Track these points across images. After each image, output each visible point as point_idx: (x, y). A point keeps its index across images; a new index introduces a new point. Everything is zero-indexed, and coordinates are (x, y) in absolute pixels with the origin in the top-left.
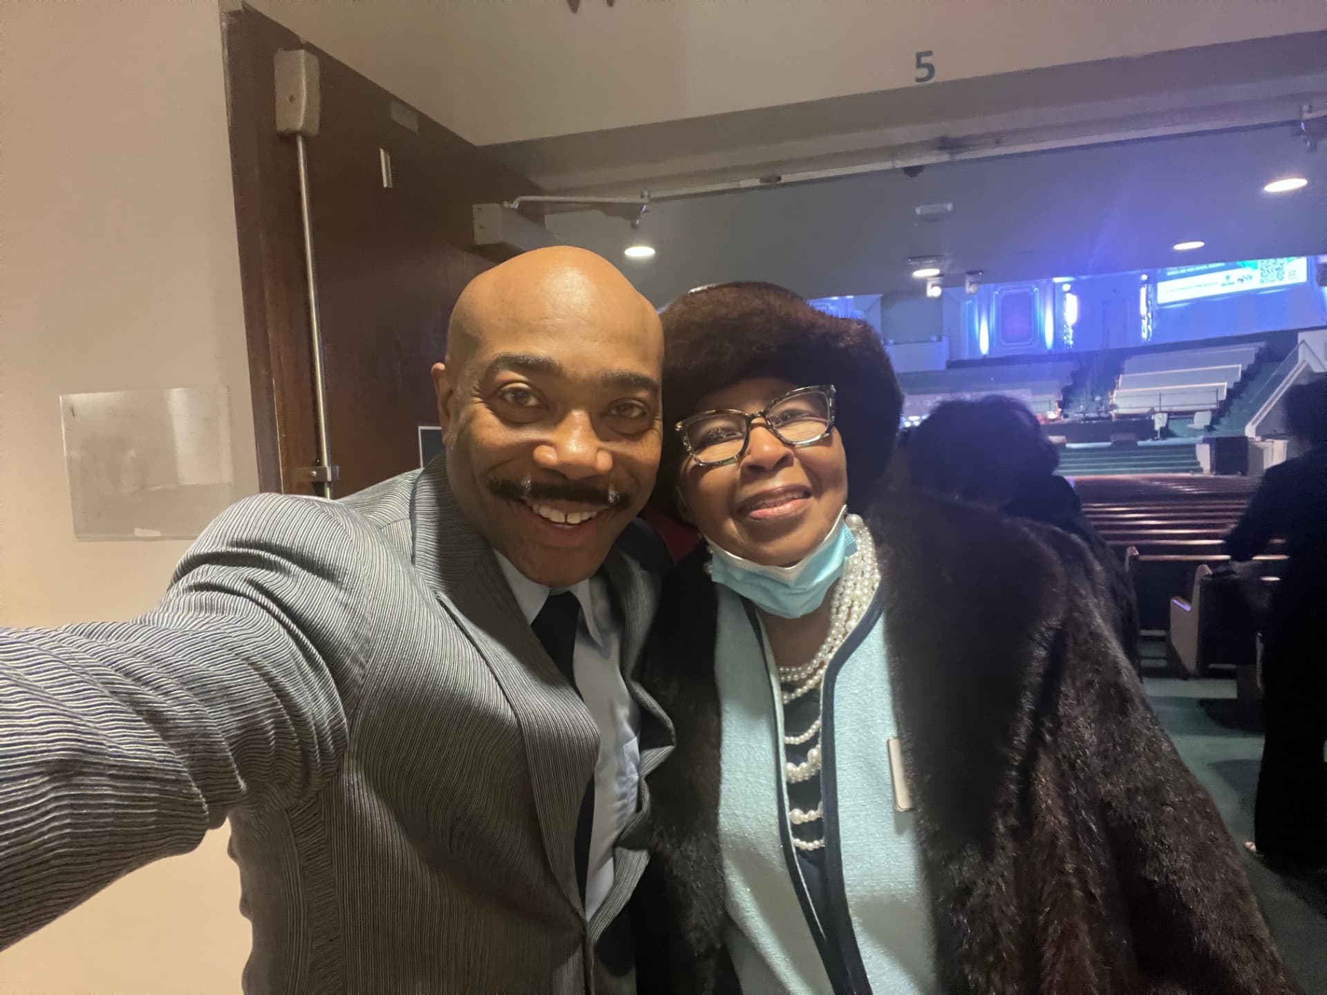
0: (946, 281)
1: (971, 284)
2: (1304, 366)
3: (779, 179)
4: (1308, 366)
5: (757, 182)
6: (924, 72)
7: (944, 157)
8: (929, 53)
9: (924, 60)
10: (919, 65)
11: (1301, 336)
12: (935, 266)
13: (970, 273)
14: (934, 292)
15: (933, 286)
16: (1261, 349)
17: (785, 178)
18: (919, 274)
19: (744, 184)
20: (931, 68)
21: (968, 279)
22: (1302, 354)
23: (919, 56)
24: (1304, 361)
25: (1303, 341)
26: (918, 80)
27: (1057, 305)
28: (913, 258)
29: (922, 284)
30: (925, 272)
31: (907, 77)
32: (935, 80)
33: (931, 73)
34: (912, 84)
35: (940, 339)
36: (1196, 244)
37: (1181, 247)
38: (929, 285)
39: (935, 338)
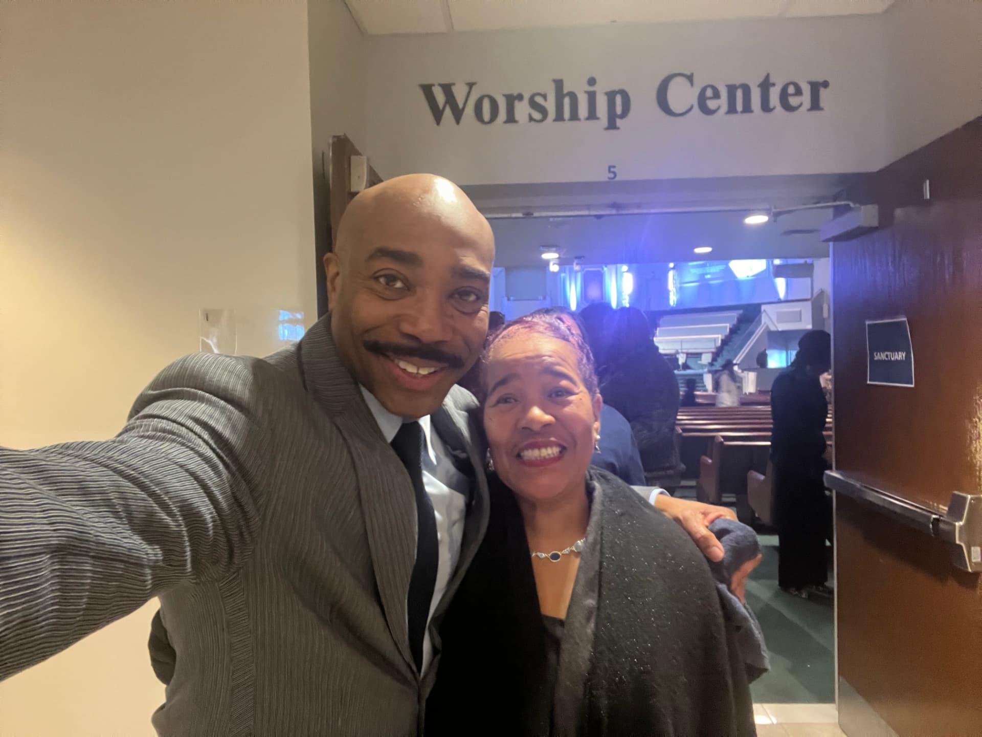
0: (562, 262)
1: (577, 264)
2: (765, 326)
3: (532, 214)
4: (767, 327)
5: (520, 215)
6: (612, 175)
7: (614, 212)
8: (614, 167)
9: (612, 169)
10: (610, 171)
11: (763, 307)
12: (555, 252)
13: (576, 258)
14: (554, 268)
15: (554, 264)
17: (536, 214)
18: (546, 256)
19: (514, 215)
20: (615, 173)
21: (576, 261)
22: (764, 319)
23: (610, 167)
24: (765, 323)
25: (764, 311)
26: (609, 178)
27: (618, 280)
28: (544, 246)
29: (546, 263)
30: (550, 256)
31: (604, 176)
32: (617, 179)
33: (615, 176)
34: (607, 179)
35: (544, 298)
36: (707, 250)
37: (699, 250)
38: (551, 264)
39: (541, 298)
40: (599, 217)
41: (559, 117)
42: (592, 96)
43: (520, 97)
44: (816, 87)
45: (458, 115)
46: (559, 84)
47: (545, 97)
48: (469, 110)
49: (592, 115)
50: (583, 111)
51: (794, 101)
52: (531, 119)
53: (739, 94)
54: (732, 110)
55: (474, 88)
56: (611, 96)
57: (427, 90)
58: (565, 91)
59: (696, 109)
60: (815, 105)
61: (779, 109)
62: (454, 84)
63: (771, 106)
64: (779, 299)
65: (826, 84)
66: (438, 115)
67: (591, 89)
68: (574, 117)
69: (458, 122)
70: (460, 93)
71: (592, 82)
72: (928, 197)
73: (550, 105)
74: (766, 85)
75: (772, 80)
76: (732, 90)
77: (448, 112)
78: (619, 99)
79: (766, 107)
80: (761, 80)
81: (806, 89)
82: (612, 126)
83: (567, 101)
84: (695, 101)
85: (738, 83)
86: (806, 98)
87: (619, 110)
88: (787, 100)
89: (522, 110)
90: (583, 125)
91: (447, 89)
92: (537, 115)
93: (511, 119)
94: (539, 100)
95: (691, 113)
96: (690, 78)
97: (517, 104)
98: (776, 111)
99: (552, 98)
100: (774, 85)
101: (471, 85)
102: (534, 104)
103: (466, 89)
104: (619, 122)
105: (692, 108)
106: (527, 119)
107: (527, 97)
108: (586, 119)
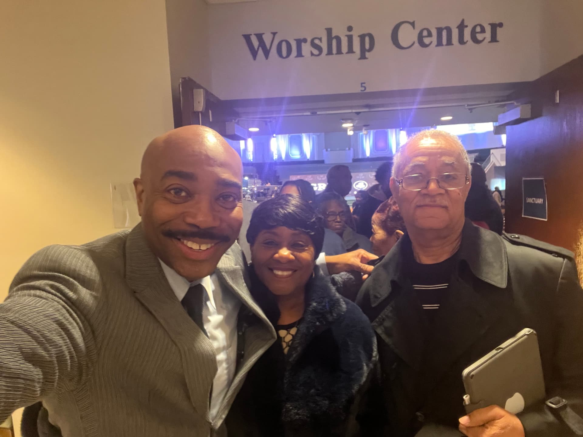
0: (355, 129)
1: (365, 130)
2: (492, 164)
4: (494, 164)
5: (309, 114)
6: (363, 89)
7: (367, 110)
8: (364, 83)
10: (362, 86)
11: (492, 151)
12: (351, 123)
13: (365, 126)
14: (350, 133)
15: (350, 130)
16: (476, 156)
18: (345, 126)
19: (305, 114)
20: (365, 87)
21: (364, 128)
22: (492, 159)
23: (362, 84)
24: (493, 161)
25: (493, 153)
26: (362, 91)
27: (397, 136)
28: (343, 119)
29: (346, 130)
30: (348, 125)
31: (358, 89)
32: (366, 91)
33: (365, 89)
34: (360, 92)
35: (349, 149)
36: (450, 118)
38: (348, 130)
39: (347, 149)
40: (358, 113)
41: (330, 52)
42: (350, 39)
43: (305, 41)
44: (494, 27)
45: (267, 53)
46: (329, 31)
47: (320, 39)
48: (274, 51)
49: (351, 50)
50: (345, 48)
51: (480, 37)
52: (312, 54)
53: (444, 33)
54: (440, 44)
55: (277, 36)
56: (362, 37)
57: (247, 38)
58: (333, 35)
59: (417, 45)
60: (494, 39)
61: (470, 42)
62: (264, 34)
63: (465, 40)
64: (503, 145)
65: (501, 25)
66: (254, 54)
67: (350, 33)
68: (339, 52)
69: (267, 58)
70: (267, 39)
71: (350, 29)
72: (558, 102)
73: (324, 46)
74: (462, 27)
75: (466, 24)
76: (439, 31)
77: (260, 52)
78: (367, 39)
79: (462, 41)
80: (459, 23)
81: (488, 29)
82: (363, 57)
83: (334, 42)
84: (416, 39)
85: (443, 26)
86: (488, 35)
87: (367, 46)
88: (476, 37)
89: (306, 48)
90: (345, 57)
91: (260, 37)
92: (316, 52)
93: (300, 54)
94: (317, 42)
95: (413, 47)
96: (413, 24)
97: (303, 44)
98: (468, 43)
99: (325, 39)
100: (467, 26)
101: (274, 34)
102: (313, 45)
103: (272, 36)
104: (367, 54)
105: (414, 43)
106: (309, 55)
107: (309, 40)
108: (347, 53)
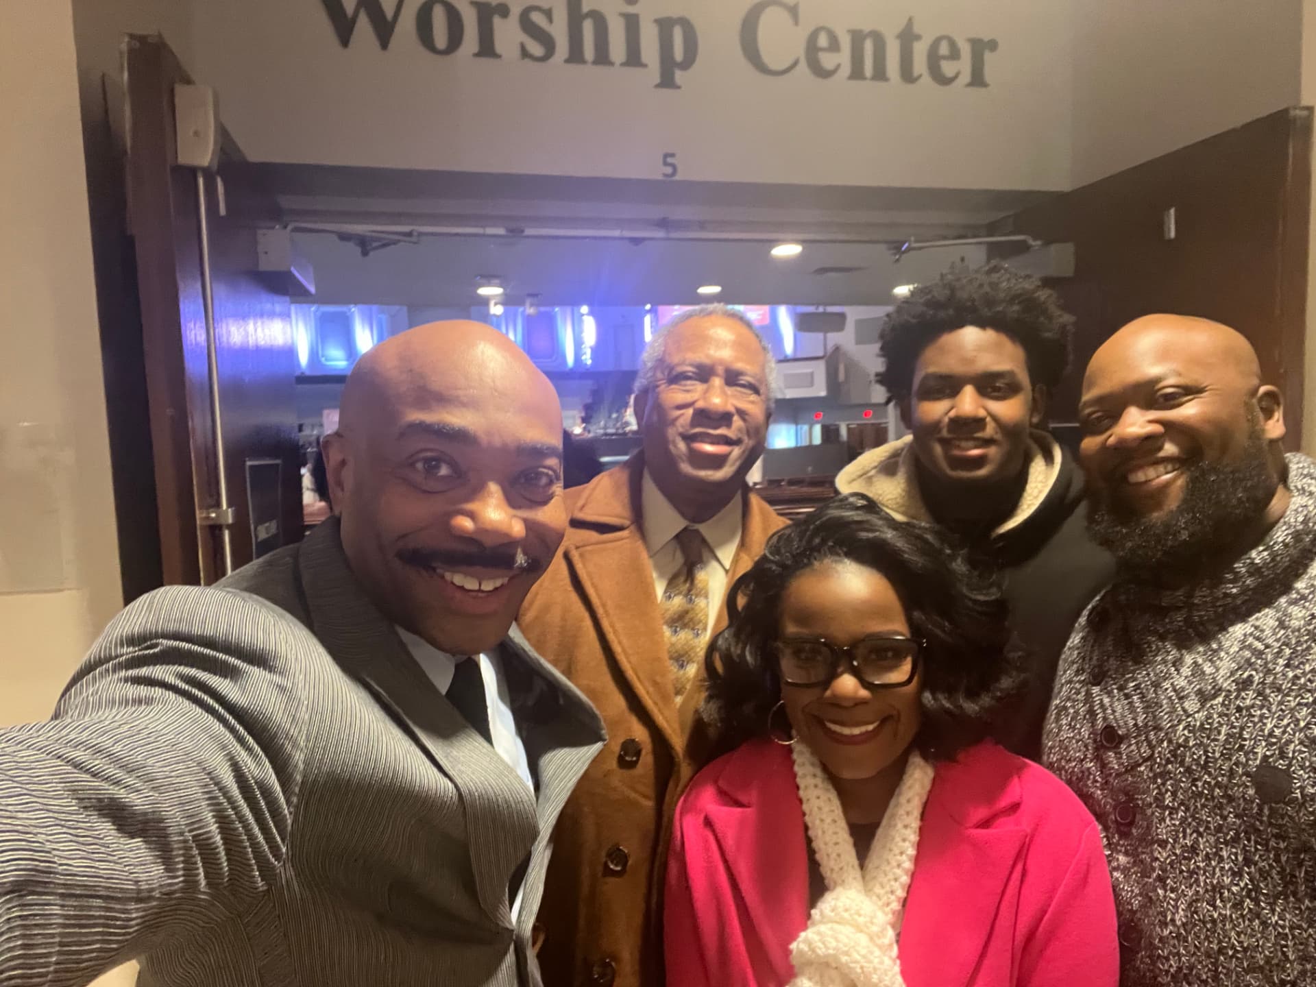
0: (508, 301)
1: (532, 305)
3: (523, 232)
5: (502, 231)
6: (669, 170)
7: (661, 234)
8: (672, 155)
9: (669, 160)
10: (666, 164)
12: (500, 286)
13: (531, 295)
14: (496, 310)
15: (496, 304)
17: (529, 232)
18: (483, 291)
20: (674, 167)
21: (528, 301)
23: (666, 156)
26: (666, 175)
27: (576, 328)
28: (482, 276)
29: (485, 301)
30: (490, 291)
31: (656, 172)
32: (677, 178)
33: (674, 173)
34: (660, 177)
36: (715, 289)
37: (705, 290)
38: (492, 303)
40: (636, 241)
41: (576, 55)
42: (632, 24)
43: (504, 11)
44: (979, 49)
45: (384, 30)
47: (548, 14)
48: (406, 25)
49: (634, 58)
50: (618, 50)
51: (948, 68)
52: (525, 53)
53: (868, 46)
54: (857, 73)
56: (665, 26)
58: (586, 8)
59: (803, 66)
60: (977, 78)
61: (926, 79)
63: (916, 73)
64: (786, 356)
65: (993, 45)
66: (344, 30)
67: (631, 9)
68: (602, 57)
69: (384, 45)
72: (1173, 234)
73: (559, 30)
74: (908, 37)
75: (917, 29)
76: (858, 38)
77: (364, 24)
78: (678, 34)
79: (908, 75)
80: (900, 25)
81: (965, 50)
82: (667, 81)
83: (588, 27)
84: (800, 52)
85: (866, 28)
86: (964, 66)
87: (679, 55)
88: (939, 67)
89: (508, 34)
90: (619, 76)
92: (536, 49)
93: (487, 48)
94: (537, 18)
95: (798, 68)
96: (793, 11)
97: (497, 20)
98: (922, 81)
99: (561, 15)
100: (918, 38)
102: (527, 25)
104: (679, 76)
105: (796, 63)
106: (517, 52)
107: (515, 11)
108: (623, 65)
